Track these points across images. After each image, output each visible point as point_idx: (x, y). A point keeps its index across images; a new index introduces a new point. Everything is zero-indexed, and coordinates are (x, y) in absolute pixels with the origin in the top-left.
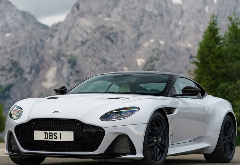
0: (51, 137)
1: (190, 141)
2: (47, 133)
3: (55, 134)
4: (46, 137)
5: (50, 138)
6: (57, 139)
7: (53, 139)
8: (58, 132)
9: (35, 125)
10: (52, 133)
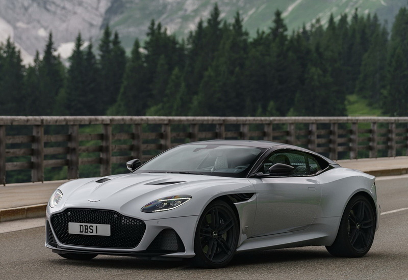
0: (87, 231)
1: (291, 231)
2: (82, 226)
3: (91, 227)
4: (82, 231)
5: (85, 232)
6: (92, 232)
7: (89, 232)
8: (94, 225)
9: (71, 215)
10: (87, 226)
